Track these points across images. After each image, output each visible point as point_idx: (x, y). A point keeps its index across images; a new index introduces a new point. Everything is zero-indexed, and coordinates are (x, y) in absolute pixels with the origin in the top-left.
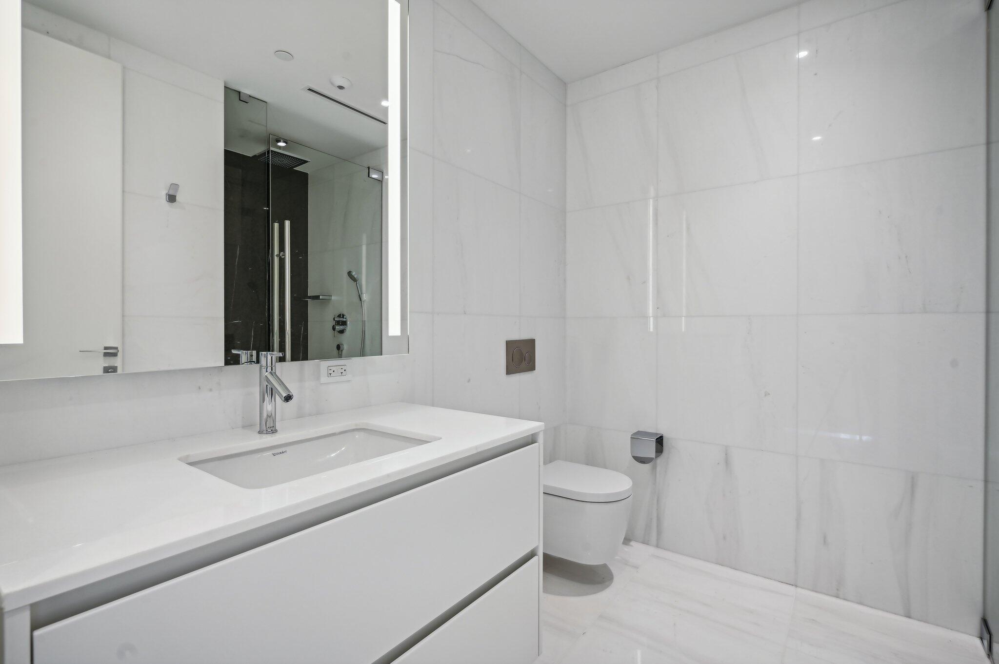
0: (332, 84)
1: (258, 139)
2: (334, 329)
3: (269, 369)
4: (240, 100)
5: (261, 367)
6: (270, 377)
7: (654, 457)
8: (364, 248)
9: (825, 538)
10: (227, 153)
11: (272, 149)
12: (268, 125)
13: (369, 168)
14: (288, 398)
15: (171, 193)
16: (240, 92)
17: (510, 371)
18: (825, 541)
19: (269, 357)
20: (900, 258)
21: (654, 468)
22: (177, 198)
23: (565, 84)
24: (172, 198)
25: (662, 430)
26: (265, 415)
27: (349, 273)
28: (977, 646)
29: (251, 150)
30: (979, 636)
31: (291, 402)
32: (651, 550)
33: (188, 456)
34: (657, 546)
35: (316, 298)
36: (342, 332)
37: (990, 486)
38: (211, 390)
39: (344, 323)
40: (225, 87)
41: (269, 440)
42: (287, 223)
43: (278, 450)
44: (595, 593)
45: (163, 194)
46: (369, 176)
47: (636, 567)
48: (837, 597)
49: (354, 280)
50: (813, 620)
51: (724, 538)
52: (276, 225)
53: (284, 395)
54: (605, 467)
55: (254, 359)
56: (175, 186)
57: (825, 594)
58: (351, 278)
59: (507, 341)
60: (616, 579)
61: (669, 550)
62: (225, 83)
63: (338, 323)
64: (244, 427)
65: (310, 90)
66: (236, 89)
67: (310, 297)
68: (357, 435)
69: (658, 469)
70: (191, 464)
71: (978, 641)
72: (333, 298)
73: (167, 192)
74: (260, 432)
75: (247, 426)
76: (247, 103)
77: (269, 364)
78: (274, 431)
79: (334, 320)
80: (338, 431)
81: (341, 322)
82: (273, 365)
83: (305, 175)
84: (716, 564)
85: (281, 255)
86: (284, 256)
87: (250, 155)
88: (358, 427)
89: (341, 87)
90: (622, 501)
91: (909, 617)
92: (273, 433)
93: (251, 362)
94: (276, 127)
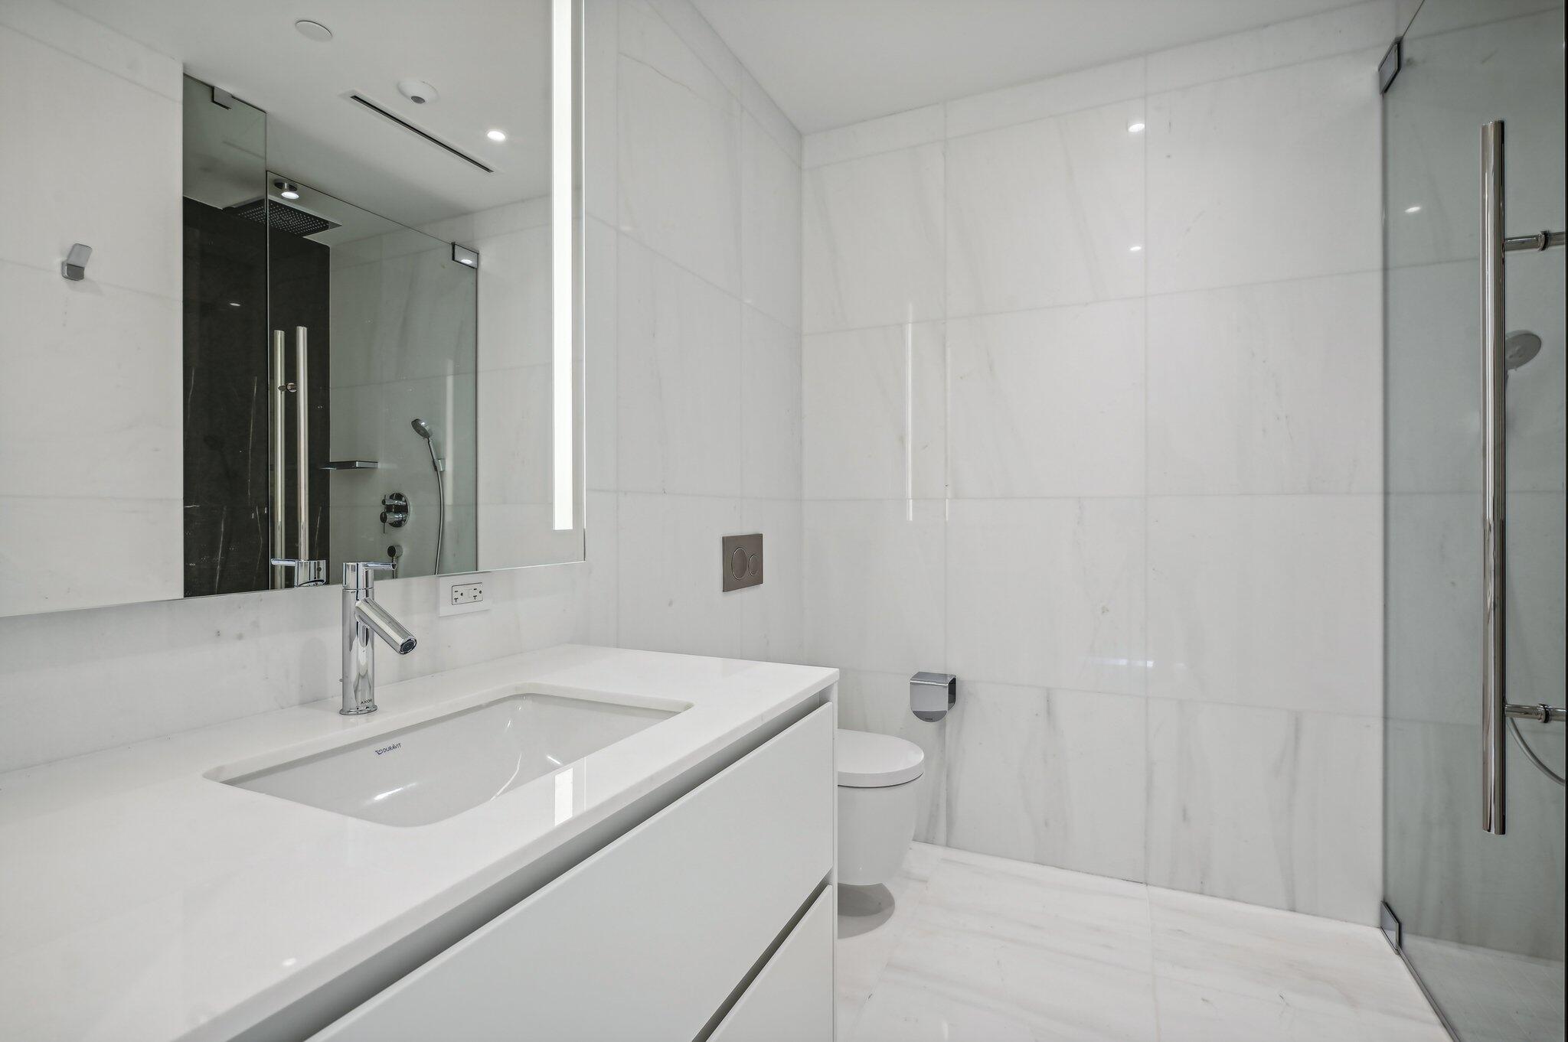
0: (402, 92)
1: (242, 179)
2: (383, 519)
3: (362, 594)
4: (213, 101)
5: (345, 589)
6: (365, 608)
7: (947, 709)
8: (450, 381)
9: (1185, 812)
10: (187, 203)
11: (271, 197)
12: (268, 156)
13: (453, 245)
14: (408, 647)
15: (74, 261)
16: (212, 88)
17: (728, 586)
18: (1185, 817)
19: (362, 574)
20: (1278, 418)
21: (943, 727)
22: (87, 272)
23: (800, 135)
24: (74, 272)
25: (955, 669)
26: (354, 676)
27: (416, 424)
28: (1379, 941)
29: (223, 197)
30: (1378, 925)
31: (412, 653)
32: (939, 852)
33: (220, 769)
34: (948, 845)
35: (348, 465)
36: (398, 524)
37: (1391, 723)
38: (240, 637)
39: (404, 509)
40: (185, 75)
41: (361, 727)
42: (302, 332)
43: (386, 744)
44: (871, 929)
45: (57, 261)
46: (453, 259)
47: (925, 881)
48: (1201, 893)
49: (425, 434)
50: (1179, 931)
51: (1046, 824)
52: (280, 335)
53: (400, 641)
54: (866, 729)
55: (323, 575)
56: (81, 249)
57: (1185, 891)
58: (418, 432)
59: (723, 538)
60: (898, 903)
61: (964, 849)
62: (185, 67)
63: (389, 509)
64: (303, 703)
65: (355, 98)
66: (204, 81)
67: (333, 464)
68: (521, 706)
69: (948, 729)
70: (232, 782)
71: (1379, 933)
72: (379, 465)
73: (64, 258)
74: (344, 712)
75: (312, 700)
76: (227, 108)
77: (362, 584)
78: (370, 709)
79: (384, 502)
80: (483, 702)
81: (395, 508)
82: (370, 586)
83: (324, 250)
84: (1035, 863)
85: (289, 388)
86: (295, 388)
87: (220, 206)
88: (520, 692)
89: (418, 100)
90: (912, 783)
91: (1294, 911)
92: (369, 712)
93: (316, 581)
94: (282, 161)
